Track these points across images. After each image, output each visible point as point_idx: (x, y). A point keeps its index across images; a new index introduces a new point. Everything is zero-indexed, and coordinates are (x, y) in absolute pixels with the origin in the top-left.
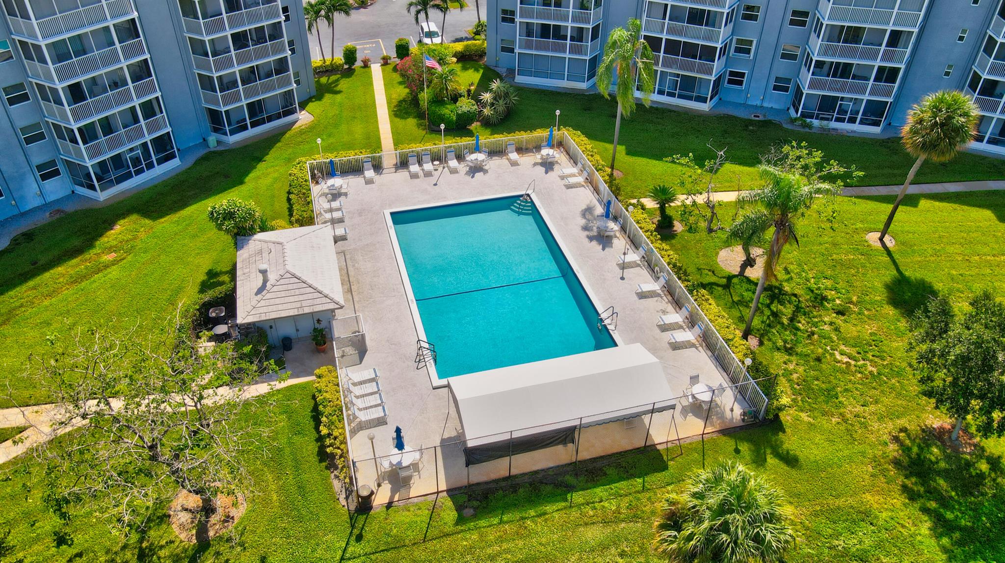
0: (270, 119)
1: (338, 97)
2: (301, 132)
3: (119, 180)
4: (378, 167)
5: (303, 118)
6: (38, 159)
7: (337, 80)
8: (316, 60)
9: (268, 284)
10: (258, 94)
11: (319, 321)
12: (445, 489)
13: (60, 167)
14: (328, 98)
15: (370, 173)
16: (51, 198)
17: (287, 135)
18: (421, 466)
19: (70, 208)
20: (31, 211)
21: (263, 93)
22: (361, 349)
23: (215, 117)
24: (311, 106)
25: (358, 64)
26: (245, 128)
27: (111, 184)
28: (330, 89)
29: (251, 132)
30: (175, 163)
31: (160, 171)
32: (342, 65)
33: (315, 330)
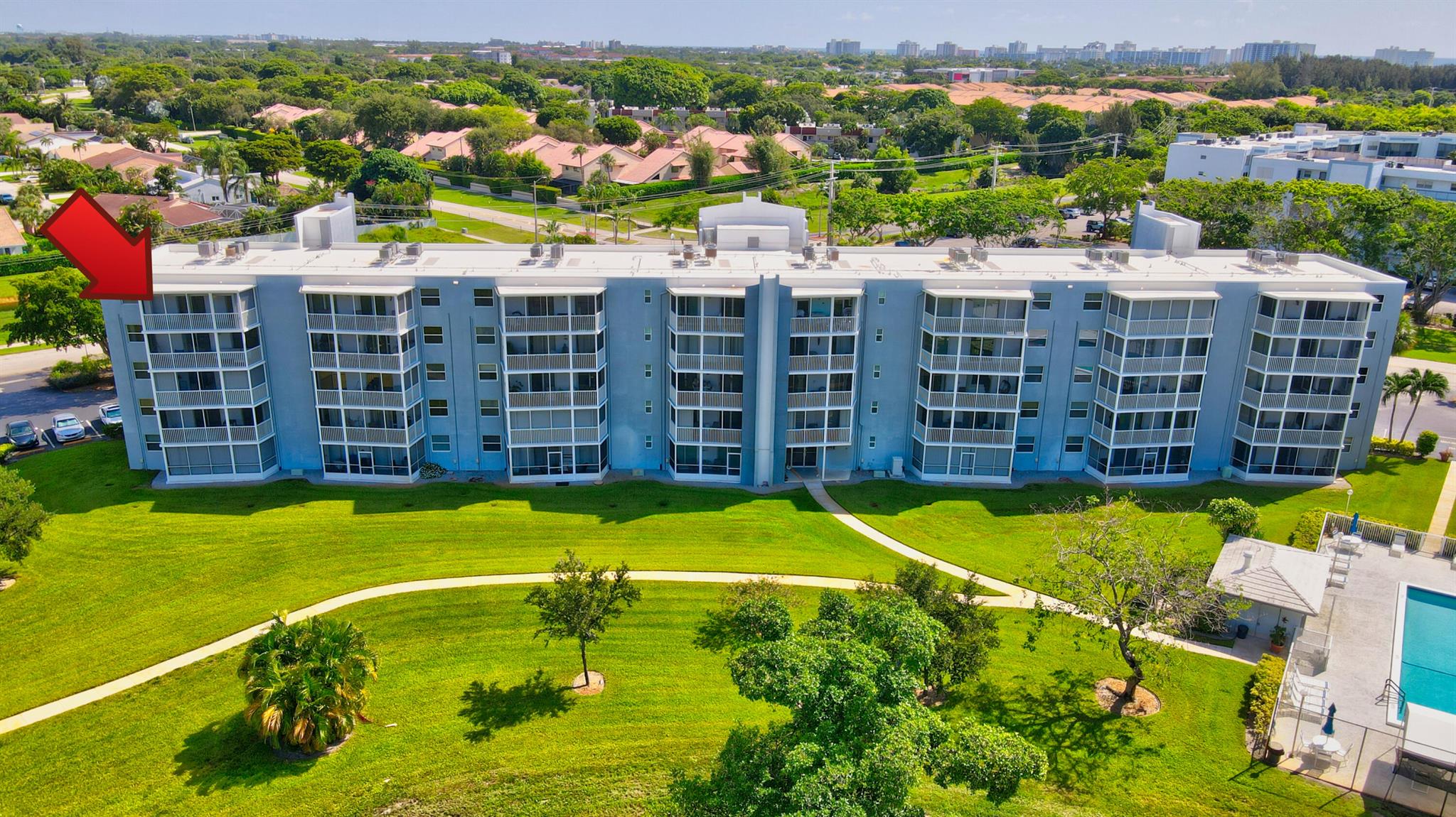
0: (1299, 472)
1: (1392, 478)
2: (1330, 494)
3: (1128, 473)
4: (1412, 546)
5: (1338, 483)
6: (1071, 432)
7: (1398, 463)
8: (1380, 434)
9: (1247, 571)
10: (1297, 442)
11: (1284, 620)
12: (1361, 790)
13: (1085, 445)
14: (1377, 476)
15: (1399, 547)
16: (1065, 468)
17: (1312, 492)
18: (1341, 765)
19: (1077, 480)
20: (1045, 472)
21: (1302, 443)
22: (1319, 666)
23: (1240, 451)
24: (1352, 477)
25: (1434, 455)
26: (1267, 470)
27: (1120, 473)
28: (1385, 469)
29: (1272, 477)
30: (1182, 477)
31: (1165, 478)
32: (1412, 451)
33: (1277, 627)
